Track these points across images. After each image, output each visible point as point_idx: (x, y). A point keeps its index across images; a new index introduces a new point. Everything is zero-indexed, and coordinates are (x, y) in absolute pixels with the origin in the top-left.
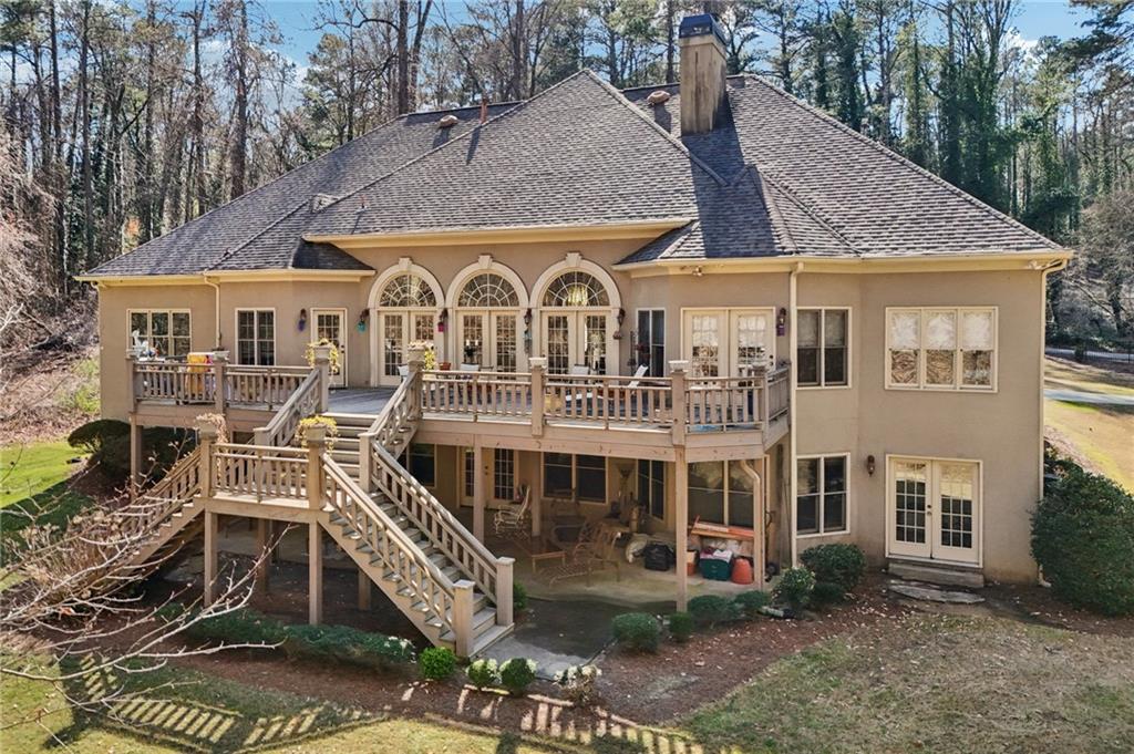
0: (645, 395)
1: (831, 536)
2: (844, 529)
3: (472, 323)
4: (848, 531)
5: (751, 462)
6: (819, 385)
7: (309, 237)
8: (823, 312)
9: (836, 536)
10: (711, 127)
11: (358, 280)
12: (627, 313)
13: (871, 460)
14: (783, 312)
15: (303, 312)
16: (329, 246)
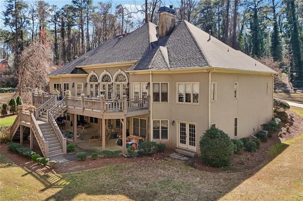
0: (115, 103)
1: (163, 141)
2: (168, 139)
3: (104, 86)
4: (168, 140)
5: (123, 120)
6: (160, 102)
7: (77, 67)
8: (160, 83)
9: (164, 141)
10: (165, 36)
11: (86, 76)
12: (130, 84)
13: (174, 122)
14: (149, 84)
15: (74, 84)
16: (81, 69)
